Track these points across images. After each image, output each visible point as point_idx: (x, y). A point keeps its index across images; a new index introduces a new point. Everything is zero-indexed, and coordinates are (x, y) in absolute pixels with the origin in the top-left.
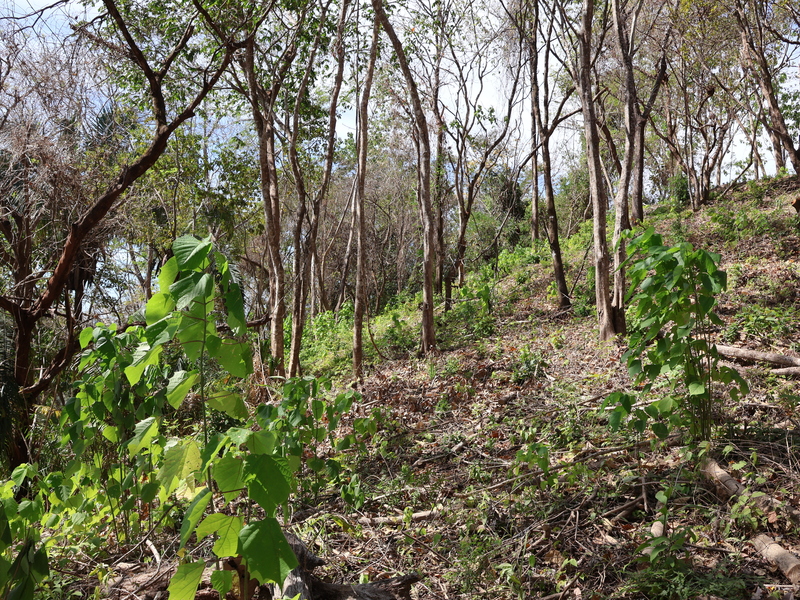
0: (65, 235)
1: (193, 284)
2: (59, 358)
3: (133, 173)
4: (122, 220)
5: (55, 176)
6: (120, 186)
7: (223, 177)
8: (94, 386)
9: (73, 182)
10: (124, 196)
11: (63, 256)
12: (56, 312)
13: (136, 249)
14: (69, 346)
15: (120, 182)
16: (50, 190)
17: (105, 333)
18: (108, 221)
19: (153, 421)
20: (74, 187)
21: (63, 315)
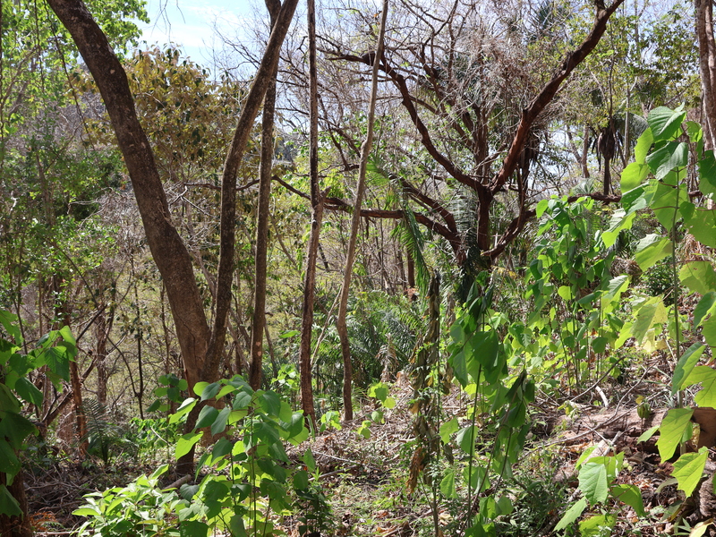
0: (515, 121)
1: (669, 154)
2: (512, 226)
3: (575, 59)
4: (564, 104)
5: (506, 69)
6: (564, 72)
7: (658, 53)
8: (553, 250)
9: (521, 74)
10: (565, 81)
11: (516, 139)
12: (510, 187)
13: (573, 130)
14: (521, 216)
15: (564, 68)
16: (502, 82)
17: (558, 204)
18: (553, 106)
19: (625, 279)
20: (522, 77)
21: (516, 190)
